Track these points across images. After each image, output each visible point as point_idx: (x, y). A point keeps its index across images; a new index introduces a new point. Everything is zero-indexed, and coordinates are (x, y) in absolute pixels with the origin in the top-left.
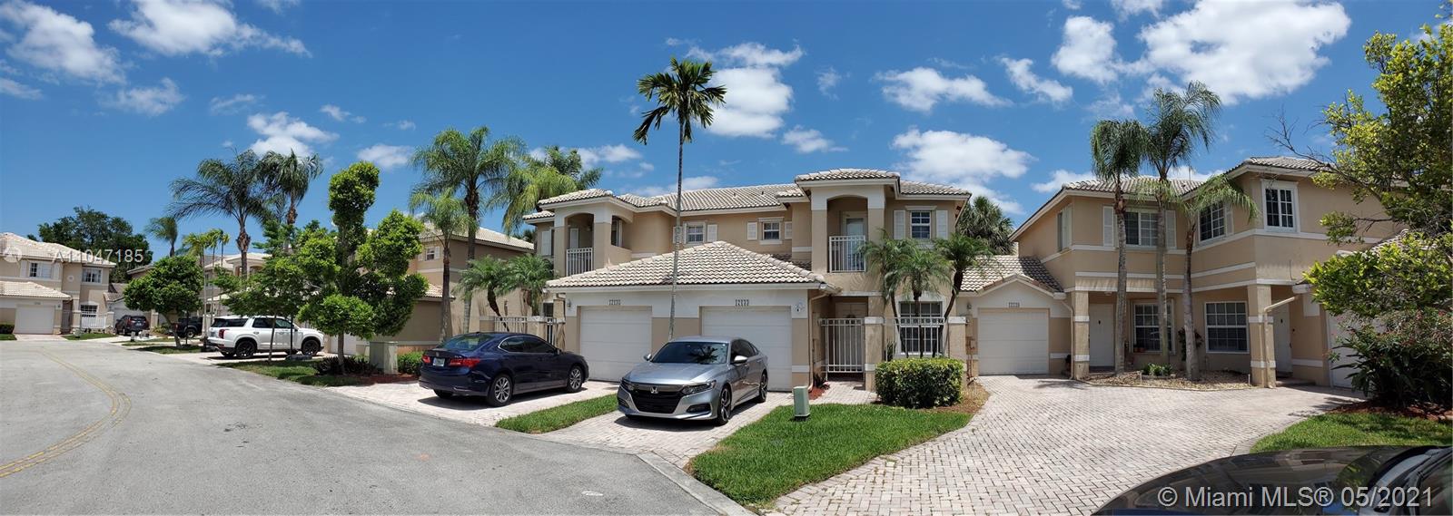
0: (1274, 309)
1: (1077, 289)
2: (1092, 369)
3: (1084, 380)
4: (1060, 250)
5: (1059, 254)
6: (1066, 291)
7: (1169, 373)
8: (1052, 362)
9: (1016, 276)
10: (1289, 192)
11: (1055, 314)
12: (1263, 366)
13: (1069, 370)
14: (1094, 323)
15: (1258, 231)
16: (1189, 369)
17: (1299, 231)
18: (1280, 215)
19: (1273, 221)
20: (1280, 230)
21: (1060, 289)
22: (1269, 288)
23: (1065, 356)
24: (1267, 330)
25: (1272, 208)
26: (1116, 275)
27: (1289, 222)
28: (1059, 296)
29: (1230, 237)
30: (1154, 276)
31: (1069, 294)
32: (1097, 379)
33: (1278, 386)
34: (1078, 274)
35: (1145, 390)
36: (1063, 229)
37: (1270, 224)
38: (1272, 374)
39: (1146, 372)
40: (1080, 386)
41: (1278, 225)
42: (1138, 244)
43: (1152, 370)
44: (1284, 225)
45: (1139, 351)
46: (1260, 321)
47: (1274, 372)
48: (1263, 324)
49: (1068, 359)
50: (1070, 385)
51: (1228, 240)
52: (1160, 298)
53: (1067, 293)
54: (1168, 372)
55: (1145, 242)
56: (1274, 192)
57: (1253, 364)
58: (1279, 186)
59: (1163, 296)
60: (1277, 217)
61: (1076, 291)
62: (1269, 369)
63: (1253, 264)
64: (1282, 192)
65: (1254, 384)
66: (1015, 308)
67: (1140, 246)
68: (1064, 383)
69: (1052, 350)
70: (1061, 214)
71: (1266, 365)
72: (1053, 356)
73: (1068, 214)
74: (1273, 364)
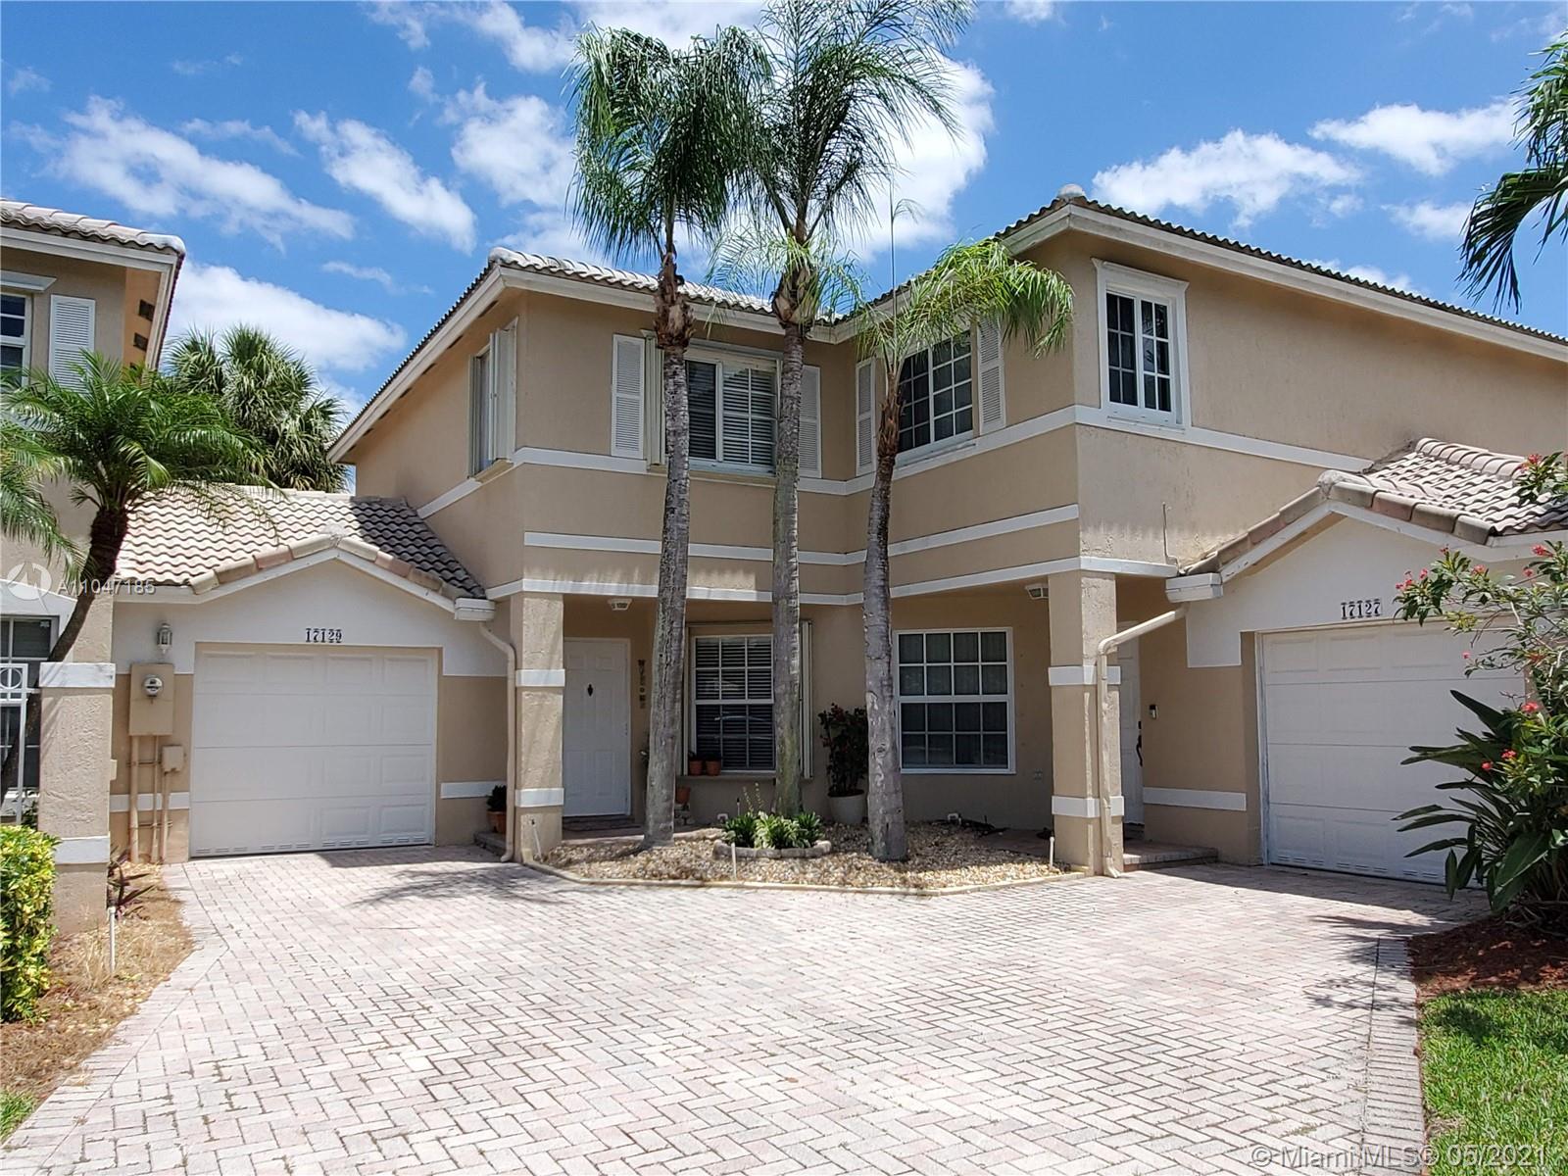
0: (1122, 646)
1: (528, 584)
2: (574, 826)
3: (549, 865)
4: (478, 467)
5: (472, 485)
6: (494, 593)
7: (812, 840)
8: (446, 809)
9: (334, 543)
10: (1162, 312)
11: (457, 665)
12: (1091, 814)
13: (500, 831)
14: (579, 691)
15: (1083, 414)
16: (876, 827)
17: (1187, 421)
18: (1141, 373)
19: (1123, 390)
20: (1139, 416)
21: (474, 589)
22: (1112, 585)
23: (486, 789)
24: (1105, 706)
25: (1121, 348)
26: (656, 547)
27: (1161, 397)
28: (470, 609)
29: (992, 435)
30: (767, 555)
31: (502, 605)
32: (590, 860)
33: (1128, 868)
34: (531, 539)
35: (752, 897)
36: (490, 403)
37: (1114, 398)
38: (1115, 834)
39: (745, 838)
40: (535, 889)
41: (1134, 402)
42: (713, 456)
43: (762, 832)
44: (1149, 404)
45: (704, 771)
46: (1089, 680)
47: (1120, 828)
48: (1095, 689)
49: (498, 800)
50: (501, 884)
51: (982, 446)
52: (783, 616)
53: (496, 602)
54: (808, 835)
55: (735, 454)
56: (1128, 303)
57: (1060, 806)
58: (1140, 289)
59: (791, 610)
60: (1131, 379)
61: (523, 594)
62: (1108, 822)
63: (1070, 513)
64: (1146, 306)
65: (1066, 866)
66: (325, 646)
67: (719, 464)
68: (484, 879)
69: (447, 772)
70: (482, 358)
71: (1101, 807)
72: (450, 790)
73: (505, 357)
74: (1117, 806)
